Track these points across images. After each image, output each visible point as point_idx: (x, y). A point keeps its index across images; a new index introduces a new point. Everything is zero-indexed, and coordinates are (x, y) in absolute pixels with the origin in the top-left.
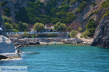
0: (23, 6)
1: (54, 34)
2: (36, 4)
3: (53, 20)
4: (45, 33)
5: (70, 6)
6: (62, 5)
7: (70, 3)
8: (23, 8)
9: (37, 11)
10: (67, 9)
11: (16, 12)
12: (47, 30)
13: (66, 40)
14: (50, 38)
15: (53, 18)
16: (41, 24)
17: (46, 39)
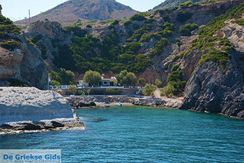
0: (65, 43)
1: (116, 89)
2: (87, 40)
3: (113, 66)
4: (102, 87)
5: (142, 44)
6: (128, 42)
7: (141, 39)
8: (66, 46)
9: (88, 51)
10: (137, 49)
11: (54, 53)
12: (105, 83)
13: (137, 99)
14: (111, 96)
15: (113, 64)
16: (96, 74)
17: (104, 97)
